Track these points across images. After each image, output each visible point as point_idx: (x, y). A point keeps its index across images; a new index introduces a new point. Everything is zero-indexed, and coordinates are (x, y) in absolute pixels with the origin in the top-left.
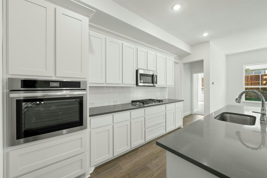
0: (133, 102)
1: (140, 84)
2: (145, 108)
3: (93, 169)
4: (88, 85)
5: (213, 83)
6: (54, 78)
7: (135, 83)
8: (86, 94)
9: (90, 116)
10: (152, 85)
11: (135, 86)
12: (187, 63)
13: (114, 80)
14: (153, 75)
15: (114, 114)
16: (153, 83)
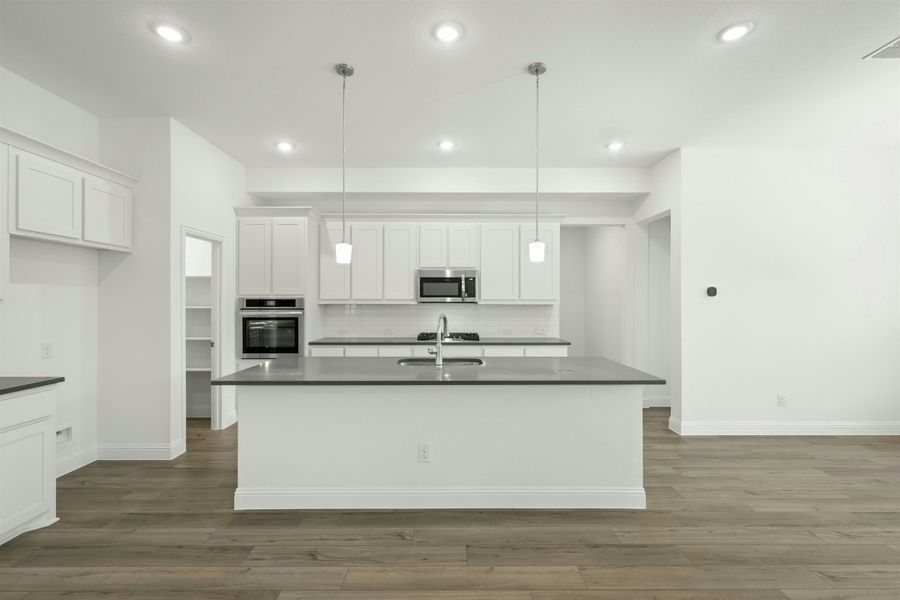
1: (424, 300)
7: (413, 296)
8: (302, 315)
9: (310, 344)
10: (460, 299)
11: (417, 303)
13: (367, 293)
14: (460, 279)
15: (346, 347)
16: (460, 295)
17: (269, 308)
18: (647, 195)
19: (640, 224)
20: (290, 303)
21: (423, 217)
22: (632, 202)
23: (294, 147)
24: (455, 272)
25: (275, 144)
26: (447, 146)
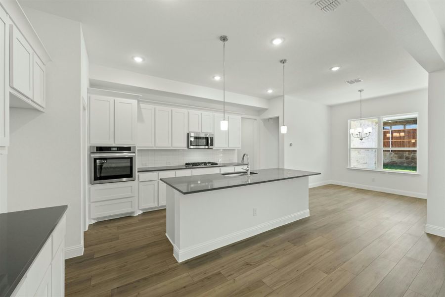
0: (187, 164)
1: (192, 147)
2: (192, 169)
3: (141, 212)
4: (137, 149)
5: (291, 145)
6: (114, 145)
7: (186, 145)
8: (135, 156)
9: (138, 172)
10: (207, 147)
11: (187, 148)
12: (271, 119)
13: (163, 143)
14: (208, 138)
15: (159, 172)
16: (207, 145)
17: (114, 152)
18: (267, 109)
19: (262, 119)
20: (128, 149)
21: (191, 108)
22: (259, 111)
23: (144, 60)
24: (206, 135)
25: (133, 58)
26: (217, 78)
